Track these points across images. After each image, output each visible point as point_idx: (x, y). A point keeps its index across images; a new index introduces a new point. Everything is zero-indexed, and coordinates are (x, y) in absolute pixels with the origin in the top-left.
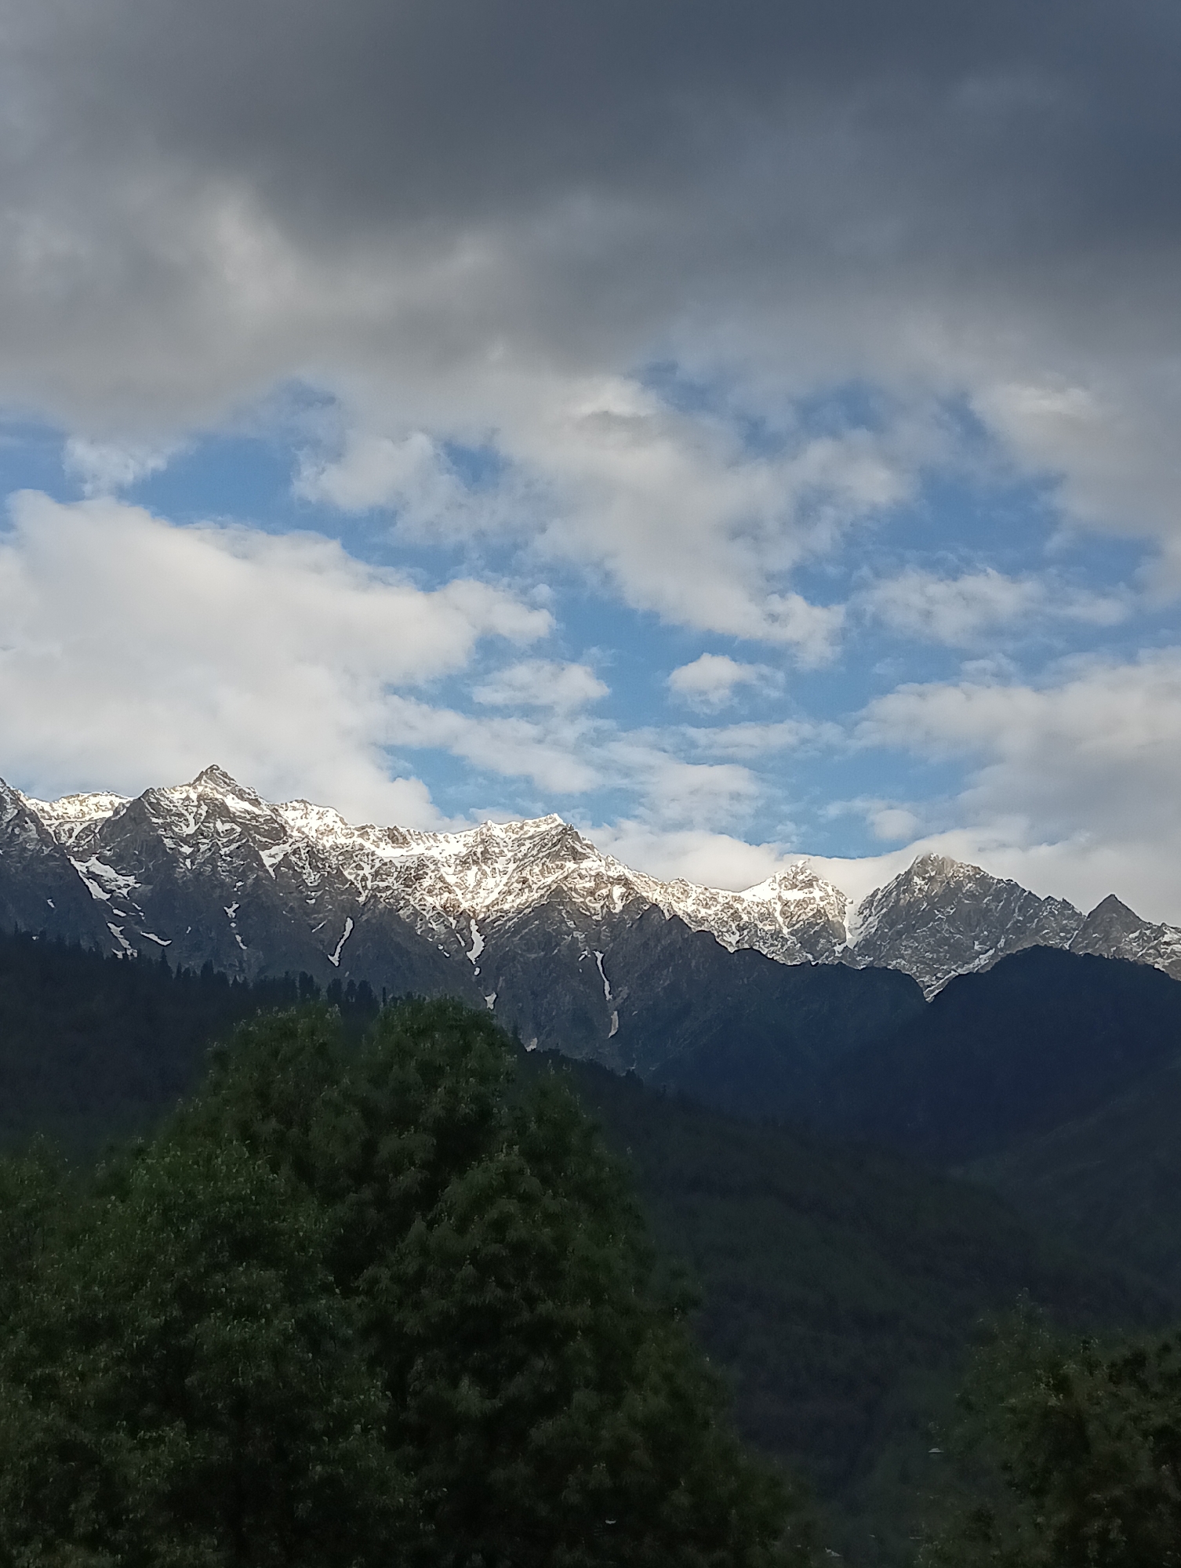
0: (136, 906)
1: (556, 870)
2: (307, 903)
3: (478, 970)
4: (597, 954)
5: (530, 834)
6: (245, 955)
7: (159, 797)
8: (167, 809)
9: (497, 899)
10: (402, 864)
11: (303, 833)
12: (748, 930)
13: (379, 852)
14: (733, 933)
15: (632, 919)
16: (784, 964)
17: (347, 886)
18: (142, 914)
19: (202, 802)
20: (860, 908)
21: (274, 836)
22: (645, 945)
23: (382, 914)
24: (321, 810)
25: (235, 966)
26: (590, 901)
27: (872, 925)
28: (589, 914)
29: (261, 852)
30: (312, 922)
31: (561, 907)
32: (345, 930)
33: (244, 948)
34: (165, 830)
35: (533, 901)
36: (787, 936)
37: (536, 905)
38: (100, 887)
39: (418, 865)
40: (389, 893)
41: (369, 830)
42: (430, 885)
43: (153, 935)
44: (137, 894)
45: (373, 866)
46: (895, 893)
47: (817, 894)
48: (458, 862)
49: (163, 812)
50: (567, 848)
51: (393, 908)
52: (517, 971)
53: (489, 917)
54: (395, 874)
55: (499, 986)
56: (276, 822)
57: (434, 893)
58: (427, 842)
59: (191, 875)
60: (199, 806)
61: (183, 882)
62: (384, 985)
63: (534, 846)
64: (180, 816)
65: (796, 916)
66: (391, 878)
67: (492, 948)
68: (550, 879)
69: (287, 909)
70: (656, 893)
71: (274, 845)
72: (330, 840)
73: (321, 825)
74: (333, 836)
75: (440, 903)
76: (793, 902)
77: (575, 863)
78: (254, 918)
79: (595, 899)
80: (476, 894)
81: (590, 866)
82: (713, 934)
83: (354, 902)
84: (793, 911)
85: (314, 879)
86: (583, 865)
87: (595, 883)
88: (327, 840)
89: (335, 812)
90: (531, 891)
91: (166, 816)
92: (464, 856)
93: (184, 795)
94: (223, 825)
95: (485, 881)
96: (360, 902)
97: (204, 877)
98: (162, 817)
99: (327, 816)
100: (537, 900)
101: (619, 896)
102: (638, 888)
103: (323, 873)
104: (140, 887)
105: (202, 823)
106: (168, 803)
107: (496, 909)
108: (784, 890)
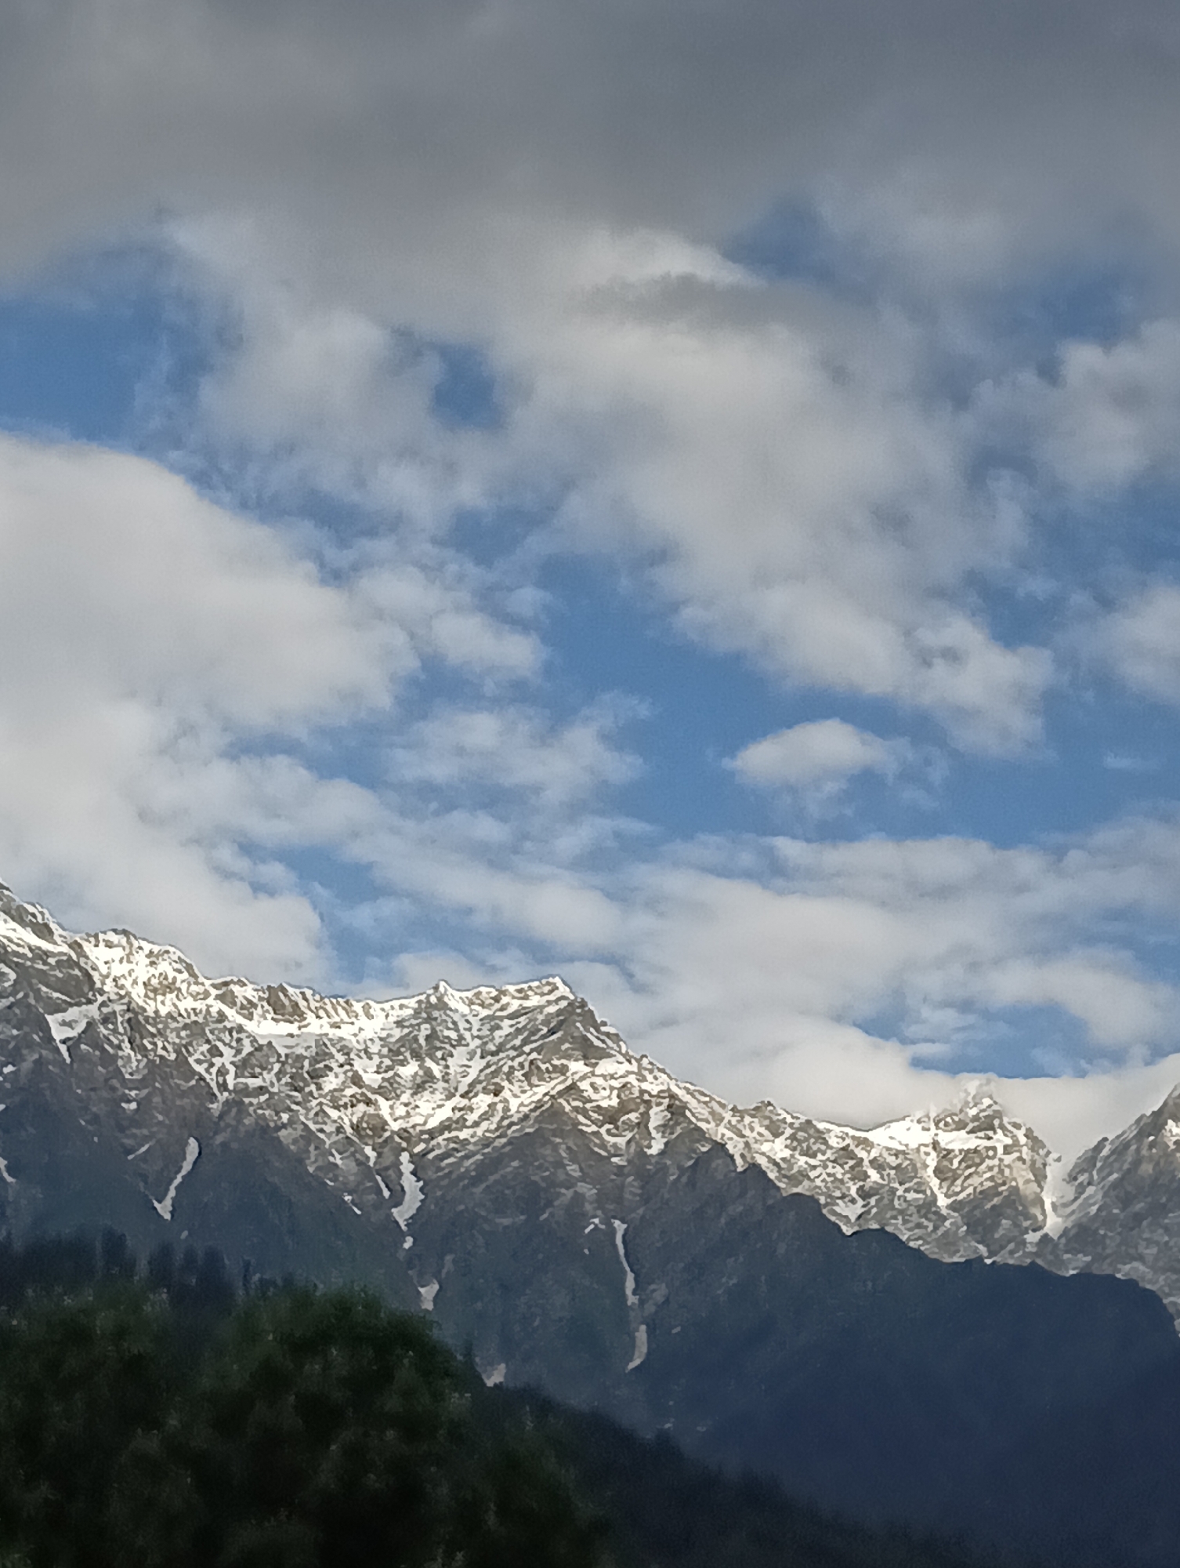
1: (553, 1075)
2: (124, 1108)
3: (408, 1243)
4: (617, 1223)
5: (510, 1010)
9: (449, 1119)
10: (288, 1051)
11: (123, 988)
12: (877, 1197)
13: (250, 1026)
14: (853, 1201)
15: (680, 1168)
16: (935, 1260)
17: (193, 1082)
20: (1071, 1171)
21: (72, 989)
22: (700, 1213)
23: (248, 1134)
24: (157, 949)
27: (1091, 1201)
28: (604, 1153)
29: (49, 1018)
30: (128, 1142)
32: (185, 1160)
33: (9, 1179)
35: (511, 1125)
36: (944, 1212)
37: (516, 1135)
39: (317, 1054)
40: (263, 1098)
41: (235, 988)
42: (335, 1090)
45: (238, 1051)
46: (1134, 1147)
47: (1000, 1140)
48: (385, 1051)
50: (573, 1037)
51: (268, 1126)
52: (477, 1246)
53: (432, 1150)
54: (277, 1067)
55: (444, 1271)
56: (77, 964)
57: (341, 1103)
58: (332, 1012)
62: (247, 1258)
65: (962, 1178)
66: (269, 1073)
67: (436, 1205)
68: (541, 1090)
69: (88, 1117)
70: (723, 1124)
71: (71, 1005)
72: (168, 1002)
73: (153, 975)
74: (174, 995)
75: (351, 1121)
76: (957, 1152)
77: (586, 1064)
78: (31, 1130)
79: (617, 1128)
80: (413, 1109)
81: (612, 1072)
82: (817, 1201)
83: (203, 1110)
84: (958, 1168)
85: (137, 1066)
86: (598, 1071)
87: (618, 1100)
88: (163, 1003)
89: (179, 953)
90: (507, 1108)
92: (397, 1042)
95: (430, 1086)
96: (213, 1112)
99: (164, 961)
100: (517, 1124)
101: (660, 1126)
102: (692, 1114)
103: (152, 1058)
107: (447, 1136)
108: (943, 1131)
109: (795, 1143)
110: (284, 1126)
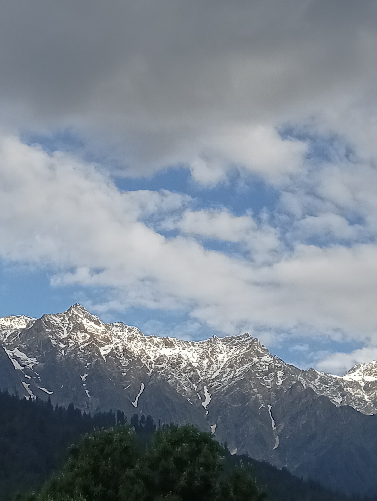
0: (36, 374)
1: (248, 362)
2: (122, 375)
3: (207, 412)
4: (269, 406)
5: (235, 343)
6: (90, 400)
7: (49, 318)
8: (53, 325)
9: (218, 376)
10: (170, 357)
11: (121, 339)
12: (346, 396)
13: (159, 350)
14: (339, 397)
15: (287, 389)
16: (365, 414)
17: (142, 366)
18: (39, 378)
21: (106, 340)
22: (293, 402)
23: (159, 382)
24: (130, 327)
25: (85, 406)
26: (265, 378)
28: (264, 385)
29: (99, 348)
30: (124, 384)
31: (251, 381)
32: (140, 389)
33: (89, 396)
34: (52, 336)
35: (236, 377)
36: (367, 400)
37: (238, 380)
38: (19, 363)
39: (178, 357)
40: (163, 371)
41: (154, 338)
42: (184, 368)
43: (44, 388)
44: (37, 367)
45: (155, 357)
48: (198, 356)
49: (52, 326)
50: (254, 350)
51: (165, 379)
52: (227, 413)
53: (213, 385)
54: (167, 361)
55: (218, 421)
56: (108, 333)
57: (186, 372)
58: (183, 345)
59: (64, 359)
60: (69, 324)
61: (61, 362)
62: (160, 418)
65: (372, 390)
66: (164, 363)
67: (215, 401)
69: (111, 378)
70: (299, 375)
71: (106, 345)
72: (134, 343)
73: (130, 335)
74: (136, 341)
75: (189, 377)
76: (370, 382)
77: (258, 359)
78: (95, 382)
79: (268, 377)
80: (207, 373)
81: (266, 360)
82: (328, 398)
83: (146, 375)
84: (370, 387)
85: (126, 362)
86: (262, 360)
87: (268, 369)
88: (133, 343)
89: (137, 328)
90: (235, 372)
91: (53, 328)
92: (202, 353)
93: (62, 318)
94: (81, 333)
95: (212, 366)
96: (148, 375)
97: (70, 360)
98: (51, 329)
99: (133, 331)
100: (238, 377)
101: (281, 376)
102: (290, 373)
103: (130, 359)
104: (39, 364)
105: (71, 332)
106: (54, 321)
107: (217, 381)
108: (366, 376)
109: (321, 381)
110: (169, 379)
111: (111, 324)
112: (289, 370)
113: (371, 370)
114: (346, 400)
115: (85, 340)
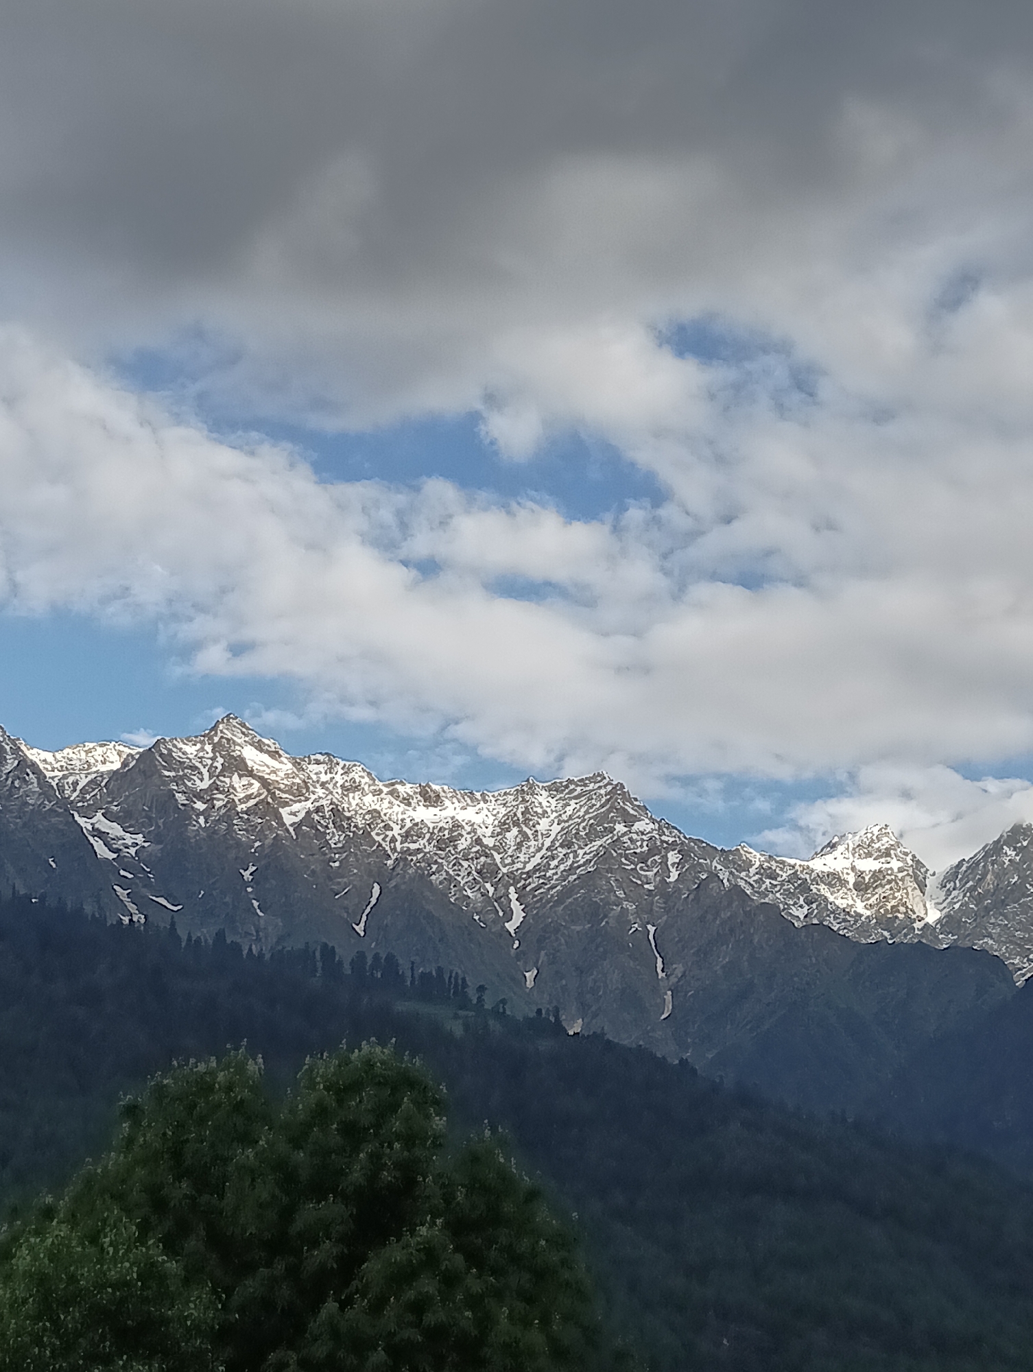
0: (145, 867)
1: (605, 834)
2: (331, 866)
3: (517, 943)
4: (649, 927)
5: (576, 793)
6: (262, 922)
7: (171, 747)
8: (179, 761)
9: (539, 864)
10: (435, 825)
11: (327, 789)
12: (817, 903)
13: (410, 811)
14: (801, 906)
15: (689, 890)
16: (857, 942)
17: (375, 848)
18: (151, 876)
19: (218, 754)
20: (943, 881)
21: (295, 791)
22: (702, 919)
23: (412, 879)
24: (347, 763)
25: (252, 935)
27: (955, 900)
28: (639, 882)
29: (281, 810)
30: (335, 887)
31: (610, 875)
32: (372, 896)
33: (261, 914)
34: (177, 785)
35: (579, 867)
36: (861, 910)
37: (583, 872)
38: (106, 846)
39: (453, 826)
40: (420, 856)
41: (398, 787)
42: (465, 849)
43: (163, 899)
44: (145, 854)
45: (402, 827)
46: (982, 864)
47: (895, 863)
48: (496, 822)
49: (175, 764)
50: (616, 809)
51: (424, 873)
52: (560, 944)
53: (530, 884)
54: (428, 836)
55: (541, 961)
56: (298, 776)
57: (470, 857)
58: (462, 800)
59: (205, 834)
60: (214, 759)
61: (196, 841)
62: (414, 958)
63: (581, 806)
64: (194, 769)
65: (872, 889)
66: (422, 840)
67: (533, 919)
68: (598, 843)
69: (308, 873)
70: (715, 861)
71: (295, 802)
72: (357, 797)
73: (346, 781)
74: (360, 793)
75: (476, 868)
76: (867, 873)
77: (625, 826)
78: (274, 882)
79: (647, 866)
80: (516, 859)
81: (641, 829)
82: (778, 907)
83: (382, 865)
84: (868, 883)
85: (339, 839)
86: (634, 828)
87: (647, 848)
88: (354, 798)
89: (362, 766)
90: (576, 856)
91: (179, 769)
92: (504, 816)
93: (199, 746)
94: (240, 779)
95: (526, 844)
96: (388, 865)
97: (218, 836)
98: (174, 770)
99: (353, 771)
100: (583, 866)
101: (674, 863)
102: (695, 856)
103: (348, 833)
104: (149, 846)
105: (218, 777)
106: (180, 754)
107: (538, 875)
108: (858, 859)
109: (762, 871)
110: (434, 873)
111: (305, 757)
112: (693, 850)
113: (869, 845)
114: (816, 911)
115: (249, 793)
